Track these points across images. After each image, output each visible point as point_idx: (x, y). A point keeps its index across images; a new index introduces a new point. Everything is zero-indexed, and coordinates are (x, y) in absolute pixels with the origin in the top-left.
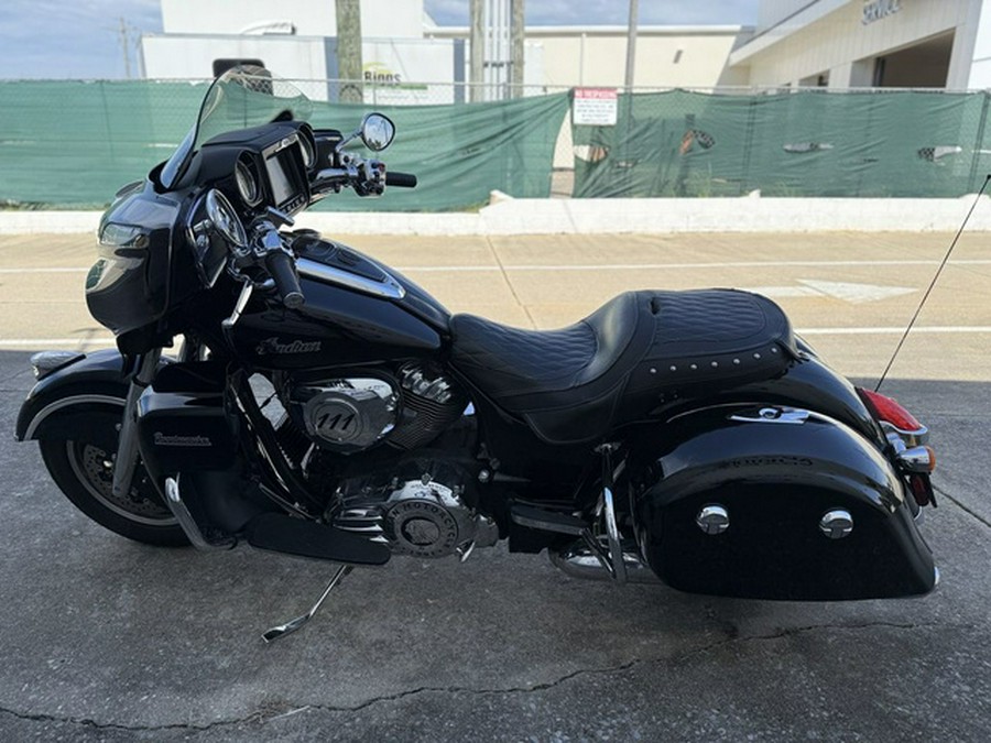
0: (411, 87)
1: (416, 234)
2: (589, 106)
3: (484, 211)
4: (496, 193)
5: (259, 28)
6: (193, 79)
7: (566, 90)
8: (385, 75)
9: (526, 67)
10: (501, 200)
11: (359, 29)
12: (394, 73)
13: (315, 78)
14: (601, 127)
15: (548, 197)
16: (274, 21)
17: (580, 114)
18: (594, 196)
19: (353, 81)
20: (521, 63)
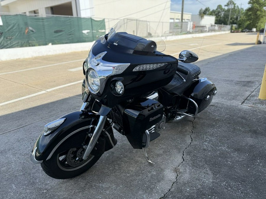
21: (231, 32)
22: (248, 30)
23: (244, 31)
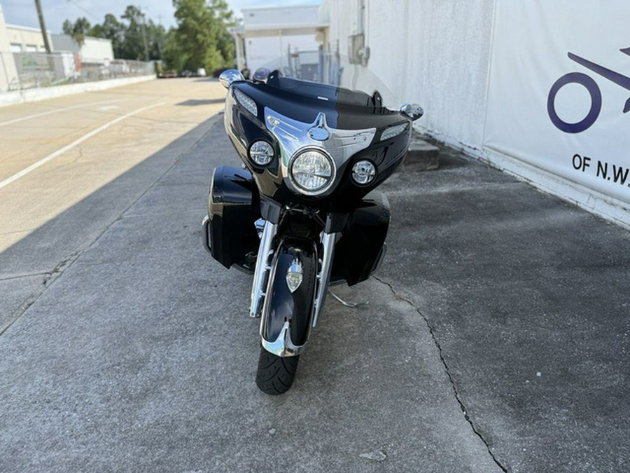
21: (159, 77)
22: (191, 74)
23: (183, 74)
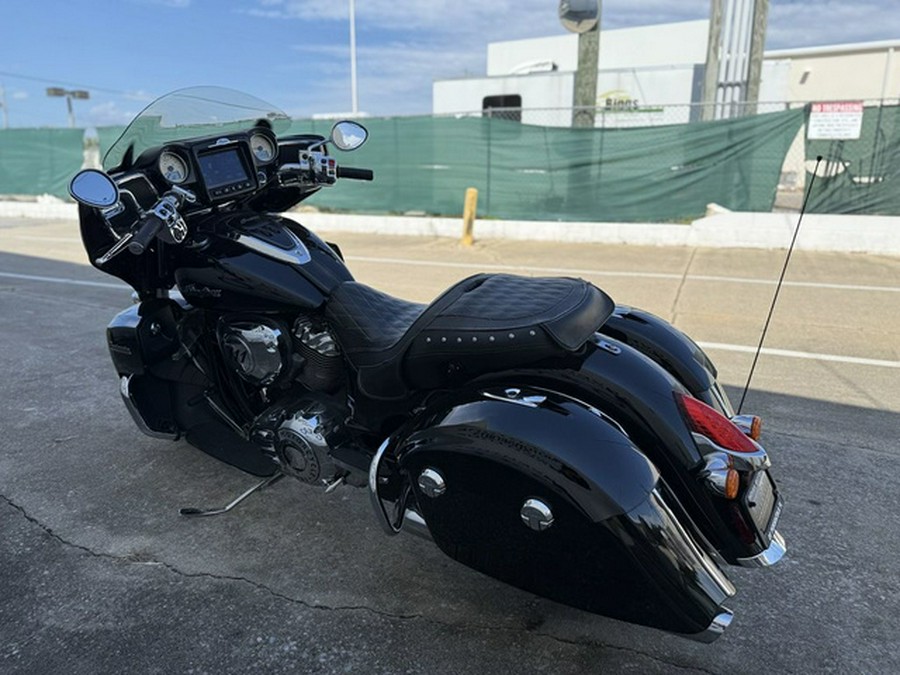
0: (649, 110)
1: (625, 243)
2: (826, 120)
3: (696, 223)
4: (713, 207)
5: (524, 68)
6: (458, 113)
7: (802, 105)
8: (625, 100)
9: (762, 85)
10: (716, 213)
11: (596, 61)
12: (632, 99)
13: (563, 106)
14: (842, 141)
15: (770, 211)
16: (538, 62)
17: (816, 129)
18: (827, 212)
19: (586, 107)
20: (757, 81)
